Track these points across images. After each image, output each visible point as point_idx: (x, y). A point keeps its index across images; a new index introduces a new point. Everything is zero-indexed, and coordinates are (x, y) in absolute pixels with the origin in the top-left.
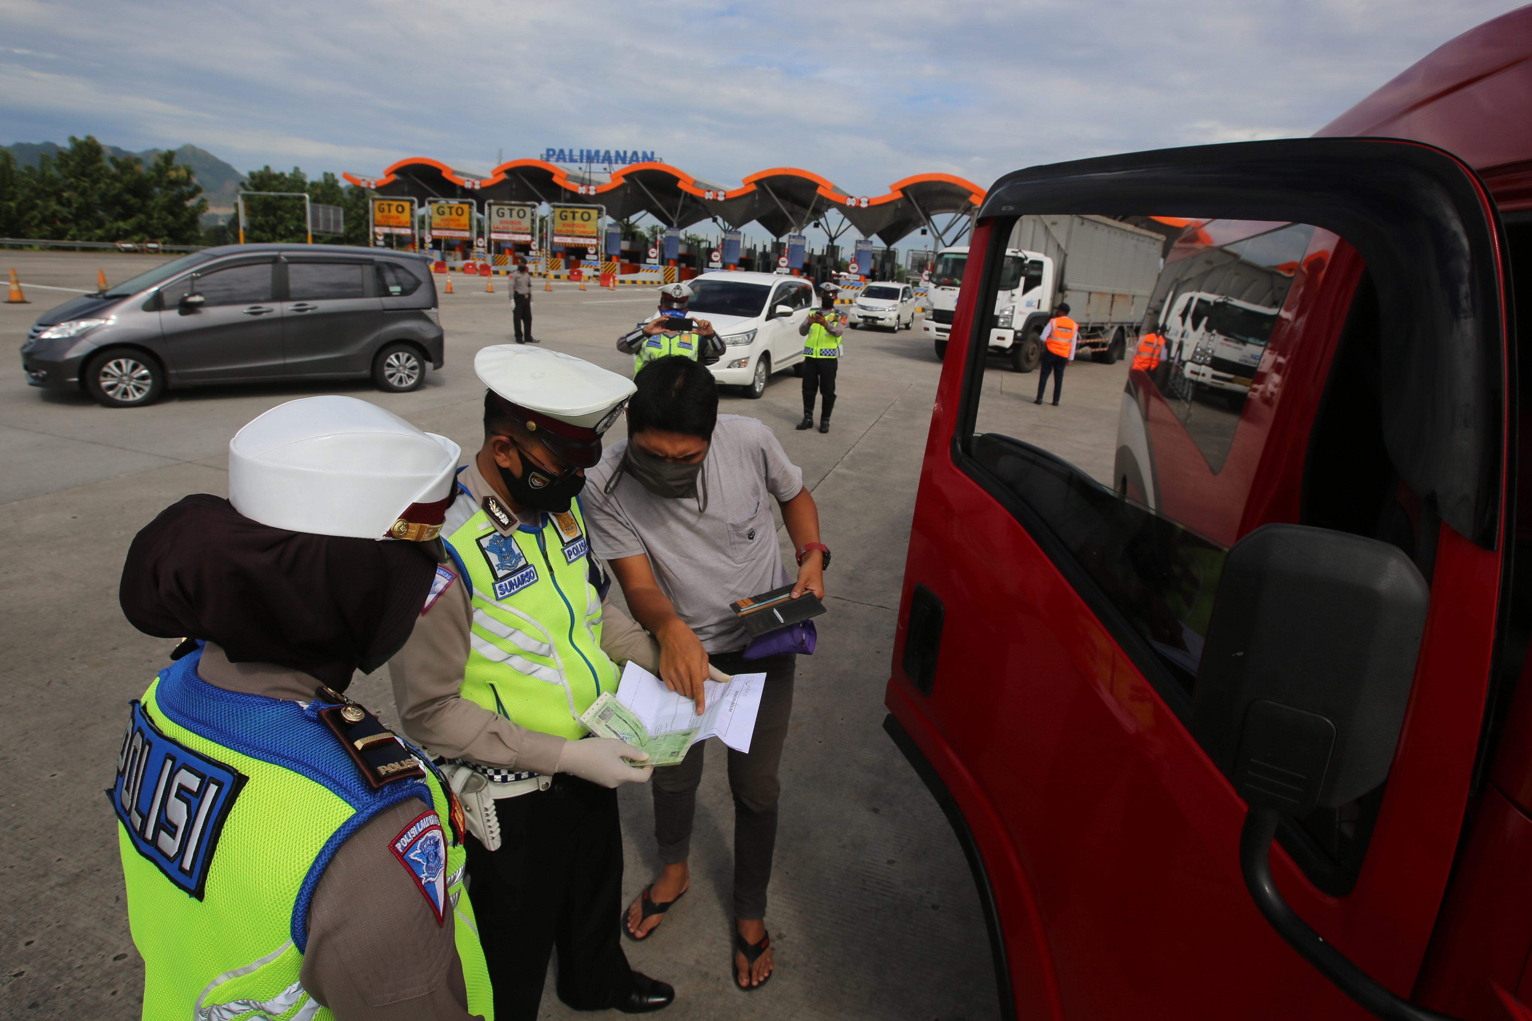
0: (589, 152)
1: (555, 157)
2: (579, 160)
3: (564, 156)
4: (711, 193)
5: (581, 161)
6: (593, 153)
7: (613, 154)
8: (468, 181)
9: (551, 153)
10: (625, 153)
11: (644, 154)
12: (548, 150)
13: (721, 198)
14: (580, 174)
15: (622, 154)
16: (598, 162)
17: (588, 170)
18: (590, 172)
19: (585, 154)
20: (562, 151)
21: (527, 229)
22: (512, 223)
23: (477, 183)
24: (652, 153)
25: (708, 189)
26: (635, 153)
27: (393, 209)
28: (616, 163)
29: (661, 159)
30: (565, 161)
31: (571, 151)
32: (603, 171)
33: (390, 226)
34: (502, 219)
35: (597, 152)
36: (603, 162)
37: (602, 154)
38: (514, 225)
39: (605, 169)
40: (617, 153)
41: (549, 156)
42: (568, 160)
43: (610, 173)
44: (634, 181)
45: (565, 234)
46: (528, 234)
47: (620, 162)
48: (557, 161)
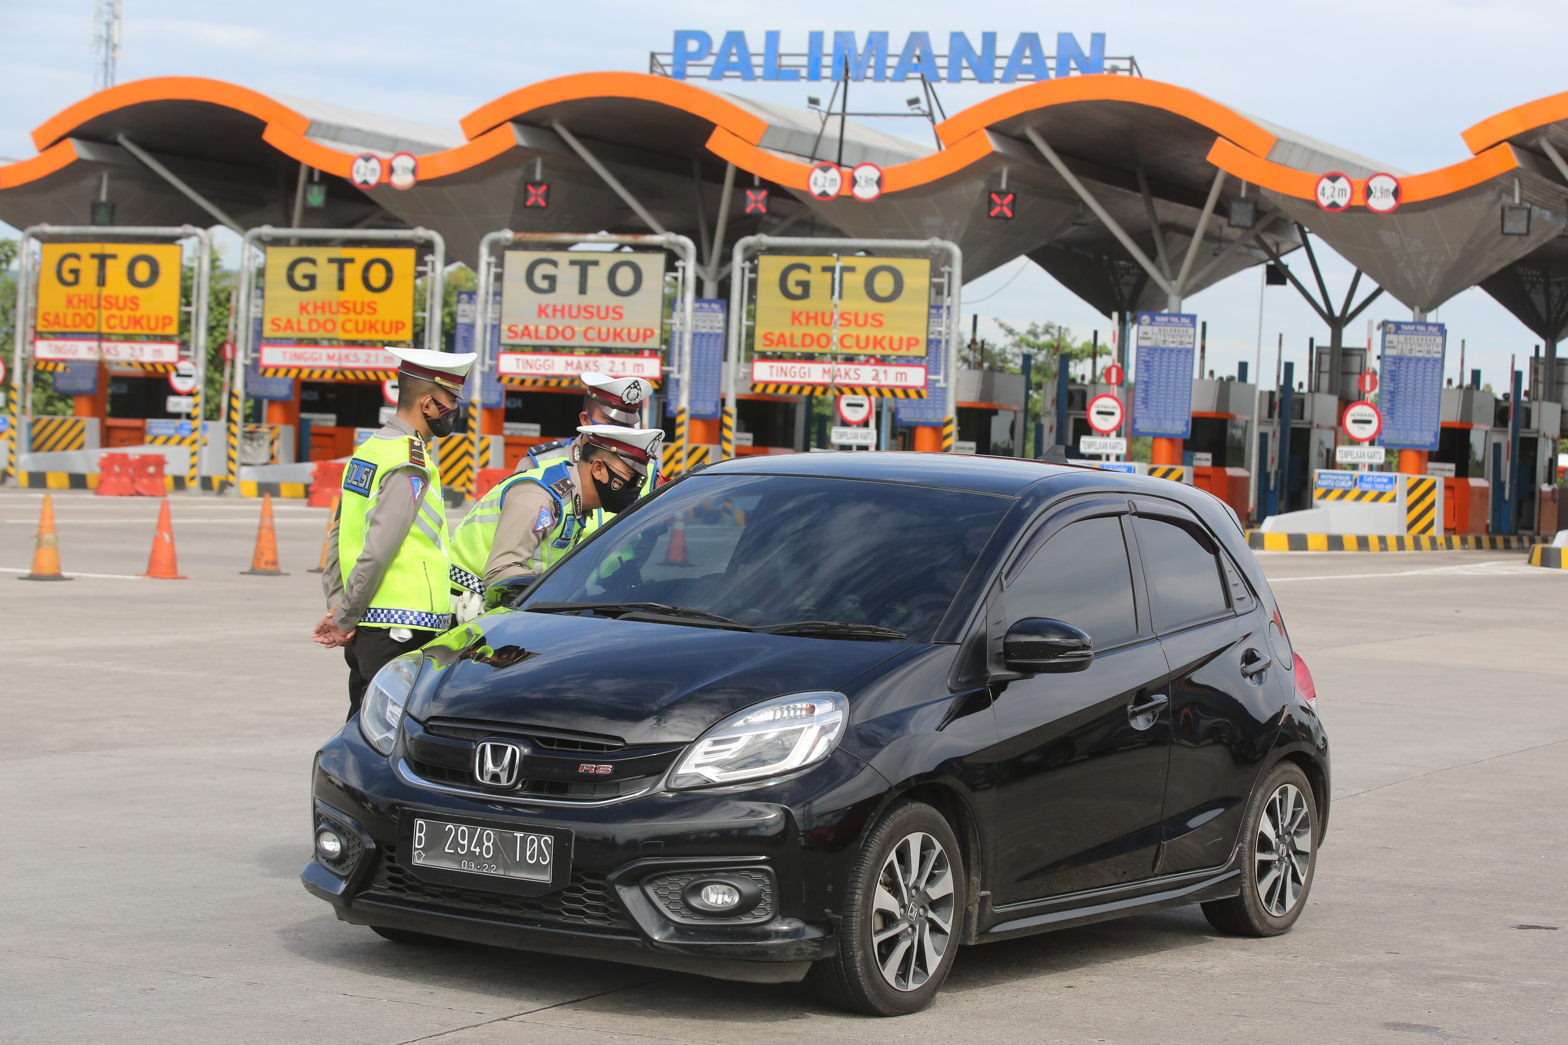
0: (844, 39)
1: (711, 60)
2: (804, 72)
3: (745, 55)
4: (1342, 183)
5: (814, 75)
6: (861, 45)
7: (940, 46)
8: (367, 158)
9: (693, 46)
10: (989, 39)
11: (1066, 41)
12: (681, 37)
13: (1382, 202)
14: (811, 121)
15: (977, 46)
16: (880, 76)
17: (837, 107)
18: (843, 114)
19: (828, 46)
20: (735, 39)
21: (647, 335)
22: (588, 311)
23: (403, 163)
24: (1099, 40)
25: (1333, 169)
26: (1029, 40)
27: (116, 271)
28: (955, 77)
29: (1132, 60)
30: (748, 74)
31: (773, 38)
32: (907, 110)
33: (101, 337)
34: (545, 299)
35: (878, 40)
36: (901, 76)
37: (896, 45)
38: (595, 322)
39: (913, 102)
40: (958, 40)
41: (681, 57)
42: (759, 72)
43: (930, 115)
44: (1025, 142)
45: (799, 350)
46: (653, 353)
47: (967, 73)
48: (717, 74)
